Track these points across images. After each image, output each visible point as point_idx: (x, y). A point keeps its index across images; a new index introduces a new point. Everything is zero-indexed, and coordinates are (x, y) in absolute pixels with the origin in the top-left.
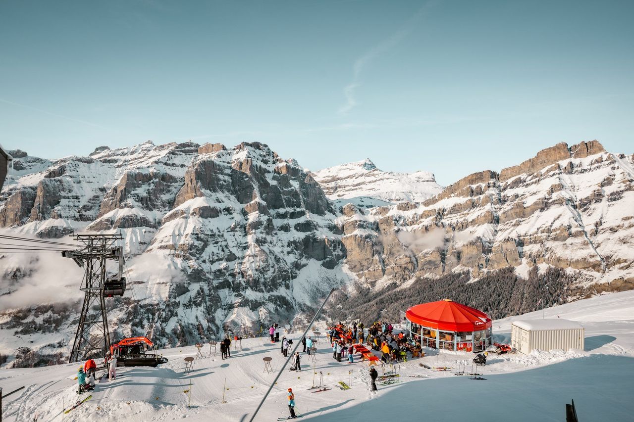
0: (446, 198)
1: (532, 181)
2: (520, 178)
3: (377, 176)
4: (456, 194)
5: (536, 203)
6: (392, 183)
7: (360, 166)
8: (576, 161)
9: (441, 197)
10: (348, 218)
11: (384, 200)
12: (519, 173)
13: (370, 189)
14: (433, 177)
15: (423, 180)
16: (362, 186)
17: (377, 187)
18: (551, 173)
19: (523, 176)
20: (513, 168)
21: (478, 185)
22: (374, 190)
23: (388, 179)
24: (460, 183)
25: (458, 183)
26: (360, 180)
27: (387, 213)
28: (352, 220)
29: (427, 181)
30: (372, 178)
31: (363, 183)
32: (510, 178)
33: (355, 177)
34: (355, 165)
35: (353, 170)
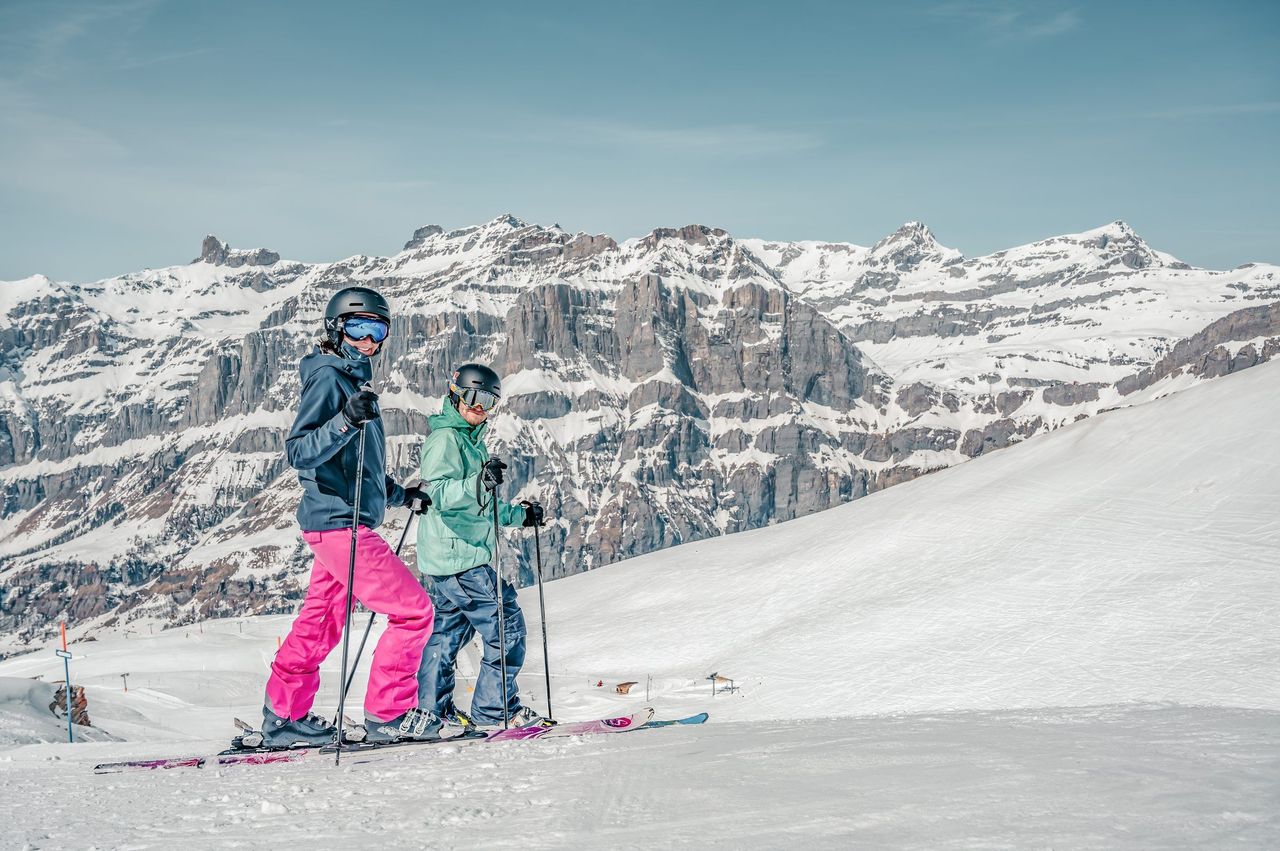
0: (1170, 375)
6: (1147, 304)
7: (1085, 246)
9: (1161, 371)
13: (1078, 322)
15: (1248, 293)
16: (1059, 310)
17: (1098, 316)
21: (1249, 342)
23: (1139, 290)
24: (1210, 335)
29: (1265, 297)
30: (1093, 288)
31: (1066, 303)
33: (1060, 282)
34: (1074, 242)
35: (1062, 259)
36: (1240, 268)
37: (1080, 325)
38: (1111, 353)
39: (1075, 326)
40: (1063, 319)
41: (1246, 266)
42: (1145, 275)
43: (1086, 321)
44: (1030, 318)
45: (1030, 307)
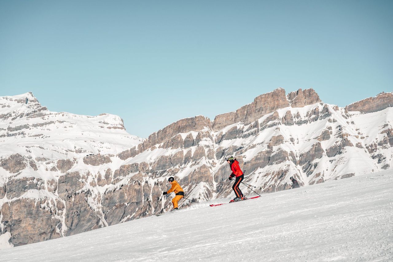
0: (150, 149)
1: (249, 132)
2: (236, 127)
3: (46, 117)
4: (162, 144)
5: (257, 158)
6: (68, 128)
7: (18, 102)
8: (294, 111)
9: (143, 147)
10: (12, 174)
11: (60, 150)
12: (235, 121)
13: (36, 136)
14: (121, 123)
15: (108, 126)
16: (23, 130)
17: (45, 133)
18: (270, 123)
19: (239, 125)
20: (227, 115)
21: (188, 134)
22: (41, 136)
23: (62, 122)
24: (168, 130)
25: (164, 130)
26: (19, 122)
27: (69, 168)
28: (20, 177)
29: (115, 128)
30: (39, 120)
31: (26, 127)
32: (225, 126)
33: (10, 118)
34: (11, 100)
35: (6, 108)
36: (100, 115)
37: (37, 137)
38: (75, 147)
39: (35, 137)
40: (27, 134)
41: (103, 114)
42: (63, 115)
43: (40, 135)
44: (8, 133)
45: (6, 128)
